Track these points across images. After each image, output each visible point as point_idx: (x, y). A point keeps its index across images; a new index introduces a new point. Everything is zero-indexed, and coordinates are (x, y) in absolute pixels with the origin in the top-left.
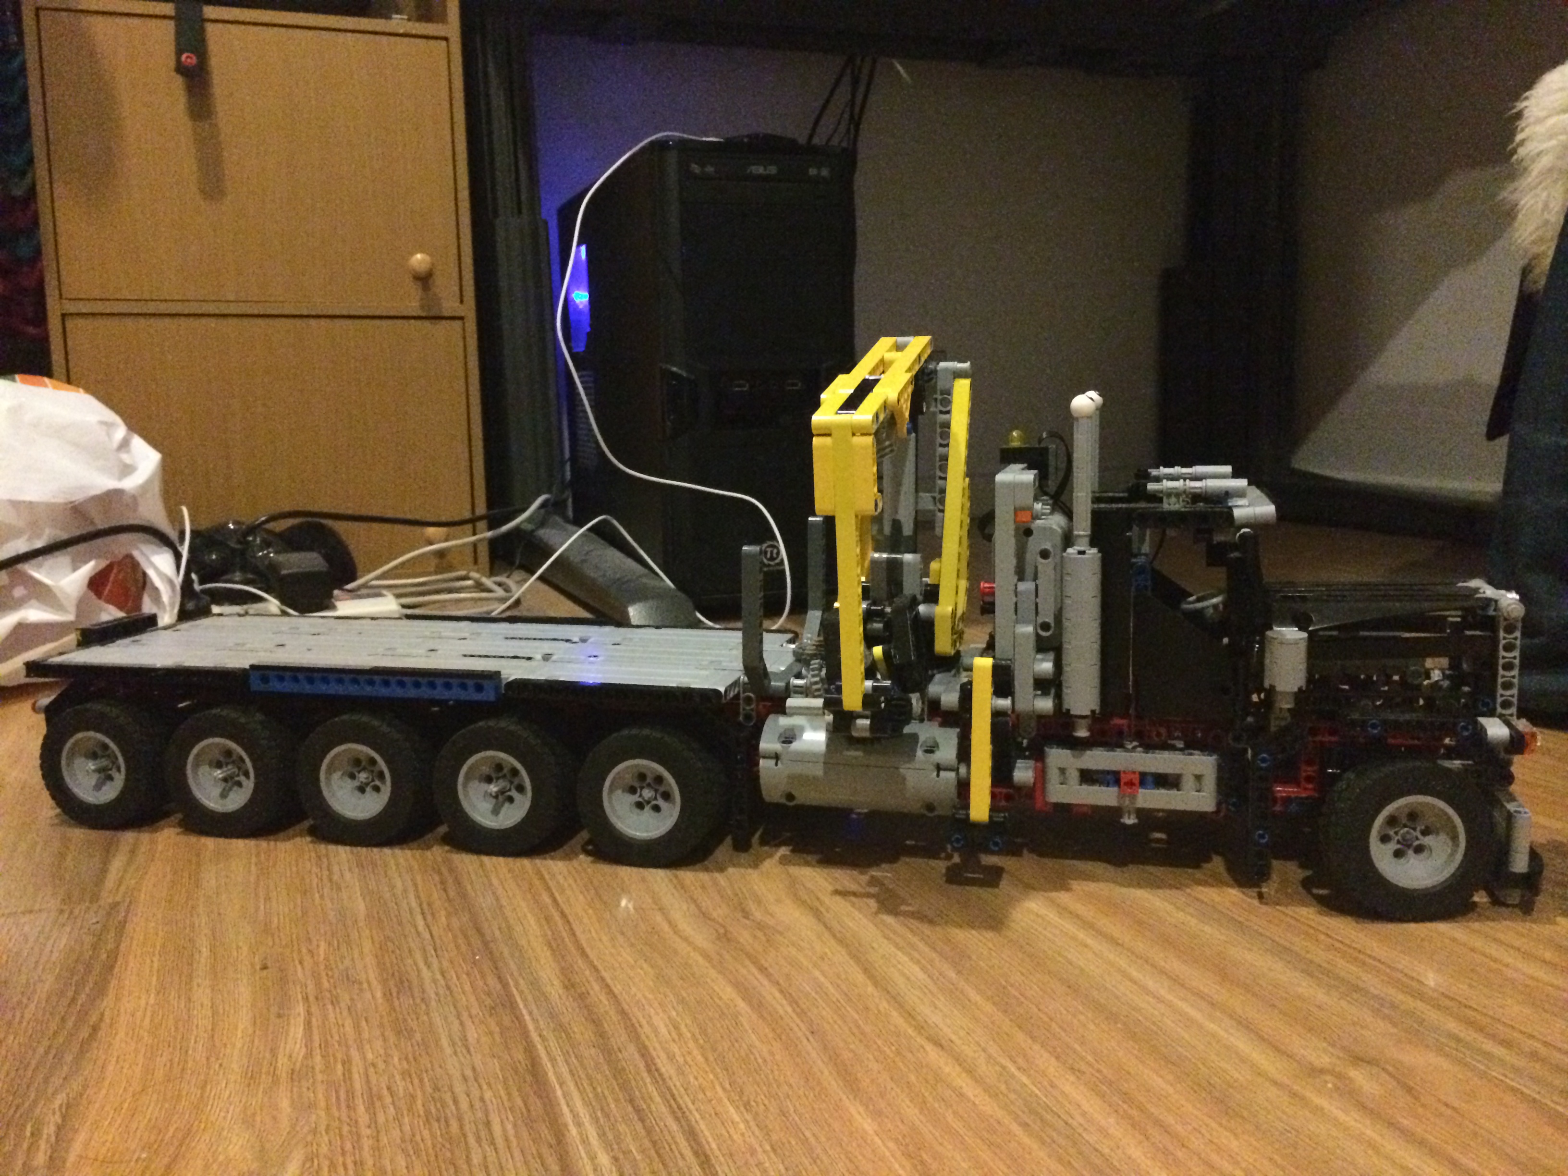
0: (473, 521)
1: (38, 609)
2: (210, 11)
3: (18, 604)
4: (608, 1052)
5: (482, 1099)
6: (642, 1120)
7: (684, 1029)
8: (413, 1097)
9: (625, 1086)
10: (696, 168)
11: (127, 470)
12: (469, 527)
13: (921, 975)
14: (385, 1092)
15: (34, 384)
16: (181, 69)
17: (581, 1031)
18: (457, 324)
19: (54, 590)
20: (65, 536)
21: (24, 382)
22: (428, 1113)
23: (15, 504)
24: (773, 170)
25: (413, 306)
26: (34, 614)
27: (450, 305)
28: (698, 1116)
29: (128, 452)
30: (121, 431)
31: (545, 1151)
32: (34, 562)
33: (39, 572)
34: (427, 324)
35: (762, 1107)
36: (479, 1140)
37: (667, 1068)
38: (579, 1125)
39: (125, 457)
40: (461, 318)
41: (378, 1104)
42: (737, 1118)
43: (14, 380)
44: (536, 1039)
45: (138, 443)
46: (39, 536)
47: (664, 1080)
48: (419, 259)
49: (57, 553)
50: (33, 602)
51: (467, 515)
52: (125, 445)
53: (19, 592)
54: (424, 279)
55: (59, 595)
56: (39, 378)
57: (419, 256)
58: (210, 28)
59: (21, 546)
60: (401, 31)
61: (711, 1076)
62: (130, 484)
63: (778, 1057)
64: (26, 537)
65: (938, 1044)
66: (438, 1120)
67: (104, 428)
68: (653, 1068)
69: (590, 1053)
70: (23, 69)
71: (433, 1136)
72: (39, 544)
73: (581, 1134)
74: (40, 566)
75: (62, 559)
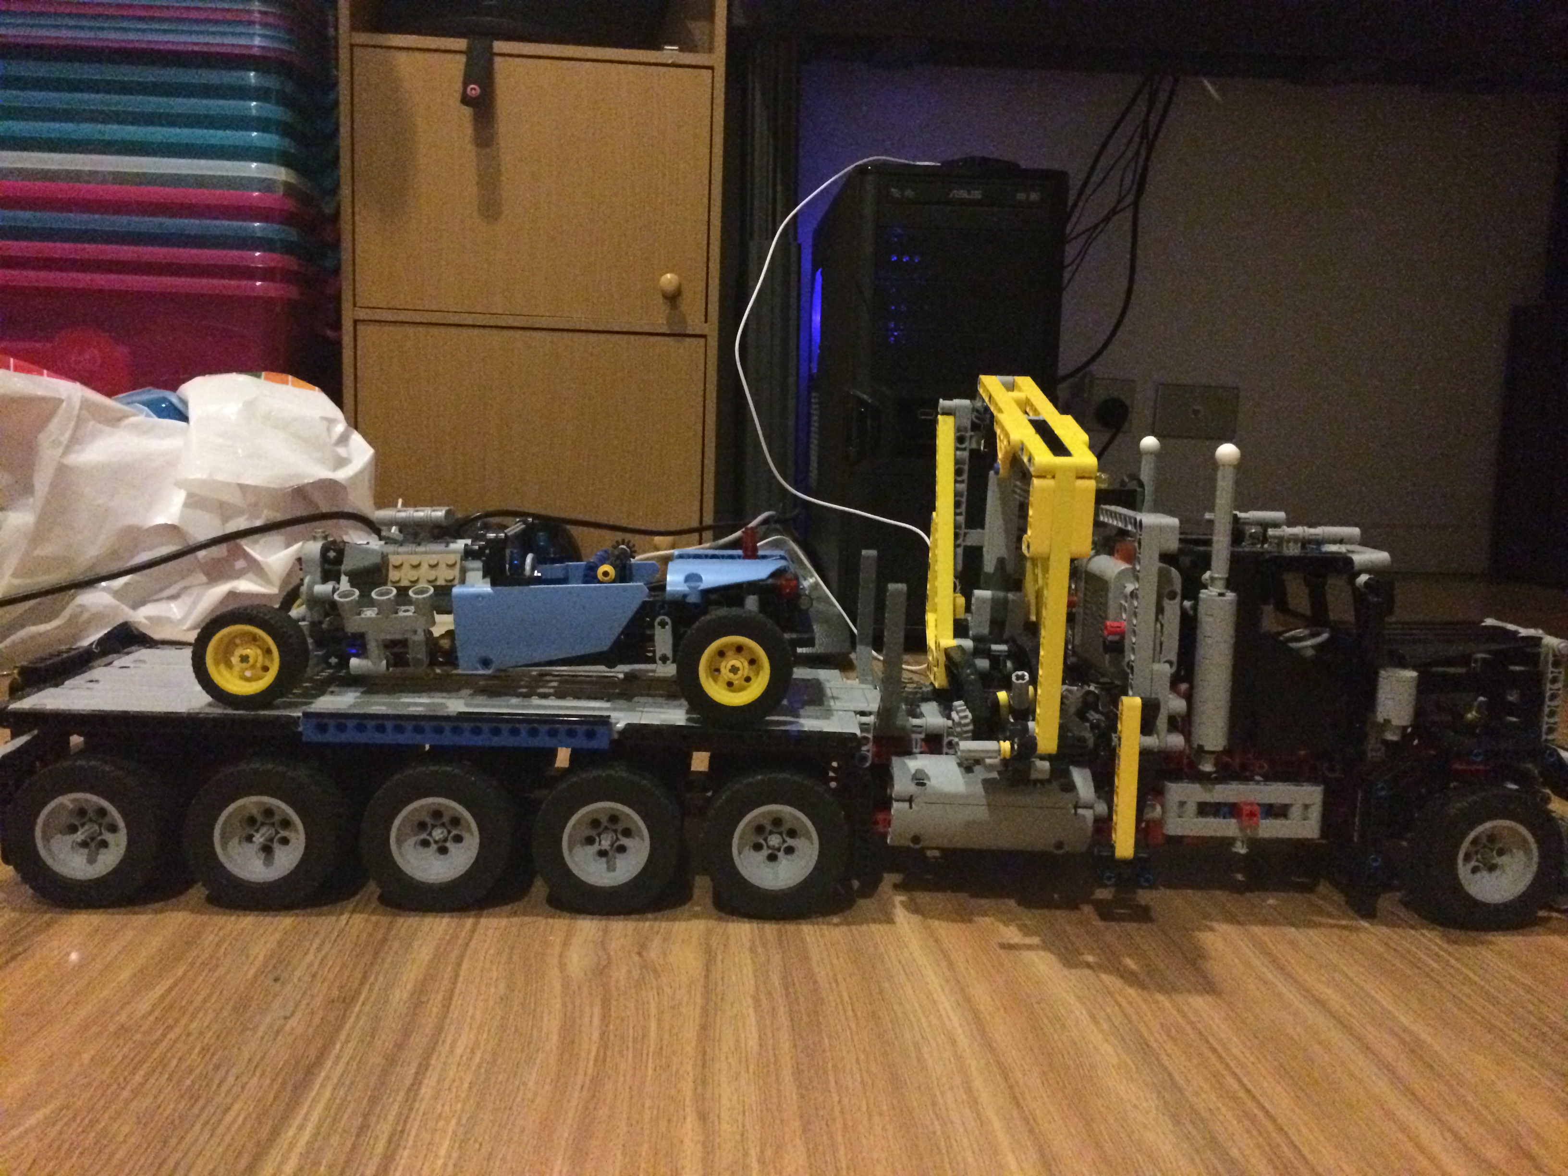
0: (700, 530)
1: (251, 581)
2: (499, 46)
3: (238, 575)
4: (391, 1061)
5: (243, 1088)
6: (358, 1136)
7: (478, 1054)
8: (191, 1071)
9: (373, 1101)
10: (895, 192)
11: (341, 462)
12: (696, 536)
13: (753, 1043)
14: (175, 1062)
15: (273, 381)
16: (466, 100)
17: (386, 1040)
18: (702, 341)
19: (264, 566)
20: (279, 517)
21: (266, 379)
22: (189, 1089)
23: (242, 487)
24: (977, 195)
25: (661, 323)
26: (246, 585)
27: (695, 323)
28: (410, 1143)
29: (346, 446)
30: (341, 426)
31: (250, 1146)
32: (251, 538)
33: (255, 549)
34: (670, 341)
35: (477, 1146)
36: (206, 1123)
37: (426, 1090)
38: (301, 1127)
39: (342, 451)
40: (704, 336)
41: (160, 1069)
42: (442, 1152)
43: (259, 377)
44: (343, 1036)
45: (357, 438)
46: (257, 518)
47: (414, 1101)
48: (669, 279)
49: (274, 532)
50: (250, 575)
51: (695, 524)
52: (343, 439)
53: (240, 564)
54: (673, 298)
55: (266, 569)
56: (284, 376)
57: (669, 276)
58: (498, 60)
59: (241, 523)
60: (670, 62)
61: (459, 1106)
62: (342, 475)
63: (538, 1100)
64: (246, 517)
65: (703, 1117)
66: (191, 1098)
67: (325, 423)
68: (416, 1087)
69: (375, 1060)
70: (336, 103)
71: (174, 1110)
72: (258, 523)
73: (294, 1137)
74: (256, 542)
75: (275, 538)
